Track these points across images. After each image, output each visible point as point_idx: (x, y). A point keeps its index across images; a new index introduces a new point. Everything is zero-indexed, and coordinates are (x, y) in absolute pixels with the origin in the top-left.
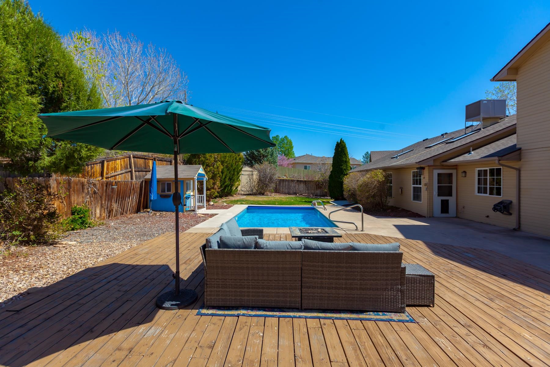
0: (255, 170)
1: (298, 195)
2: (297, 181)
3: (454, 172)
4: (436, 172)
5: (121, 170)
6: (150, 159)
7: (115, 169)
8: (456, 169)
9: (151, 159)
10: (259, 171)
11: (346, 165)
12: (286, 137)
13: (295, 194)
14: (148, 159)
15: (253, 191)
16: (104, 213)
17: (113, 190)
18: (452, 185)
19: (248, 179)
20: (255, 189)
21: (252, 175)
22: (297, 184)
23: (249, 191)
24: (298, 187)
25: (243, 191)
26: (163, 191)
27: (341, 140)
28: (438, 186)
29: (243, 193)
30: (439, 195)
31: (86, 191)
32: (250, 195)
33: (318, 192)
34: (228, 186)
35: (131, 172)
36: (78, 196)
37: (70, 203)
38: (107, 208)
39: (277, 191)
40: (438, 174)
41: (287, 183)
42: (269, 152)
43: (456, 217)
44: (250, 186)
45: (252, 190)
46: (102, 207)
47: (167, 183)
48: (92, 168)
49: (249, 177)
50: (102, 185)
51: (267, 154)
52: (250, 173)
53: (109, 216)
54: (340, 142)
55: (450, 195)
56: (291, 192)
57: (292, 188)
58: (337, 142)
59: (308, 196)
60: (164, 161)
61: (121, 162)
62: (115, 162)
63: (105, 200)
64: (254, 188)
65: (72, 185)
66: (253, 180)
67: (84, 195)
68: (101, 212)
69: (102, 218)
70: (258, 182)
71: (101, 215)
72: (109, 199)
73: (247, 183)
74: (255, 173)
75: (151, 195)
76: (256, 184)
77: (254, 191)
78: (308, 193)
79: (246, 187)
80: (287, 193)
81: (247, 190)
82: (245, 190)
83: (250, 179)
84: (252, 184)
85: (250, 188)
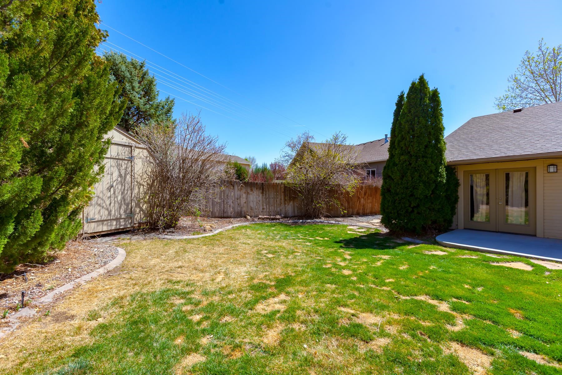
0: (142, 146)
1: (249, 217)
13: (241, 215)
15: (133, 219)
19: (116, 174)
20: (141, 209)
21: (131, 159)
22: (244, 190)
23: (117, 219)
24: (247, 198)
25: (92, 220)
27: (422, 79)
29: (92, 228)
32: (124, 232)
33: (289, 208)
44: (124, 199)
45: (130, 215)
49: (119, 166)
51: (153, 111)
52: (124, 153)
56: (230, 211)
57: (230, 202)
58: (413, 84)
59: (272, 219)
64: (138, 205)
66: (133, 176)
73: (109, 189)
74: (142, 154)
76: (146, 193)
77: (137, 217)
78: (269, 212)
79: (108, 202)
80: (217, 214)
81: (110, 214)
82: (104, 214)
83: (123, 172)
84: (129, 192)
85: (123, 208)
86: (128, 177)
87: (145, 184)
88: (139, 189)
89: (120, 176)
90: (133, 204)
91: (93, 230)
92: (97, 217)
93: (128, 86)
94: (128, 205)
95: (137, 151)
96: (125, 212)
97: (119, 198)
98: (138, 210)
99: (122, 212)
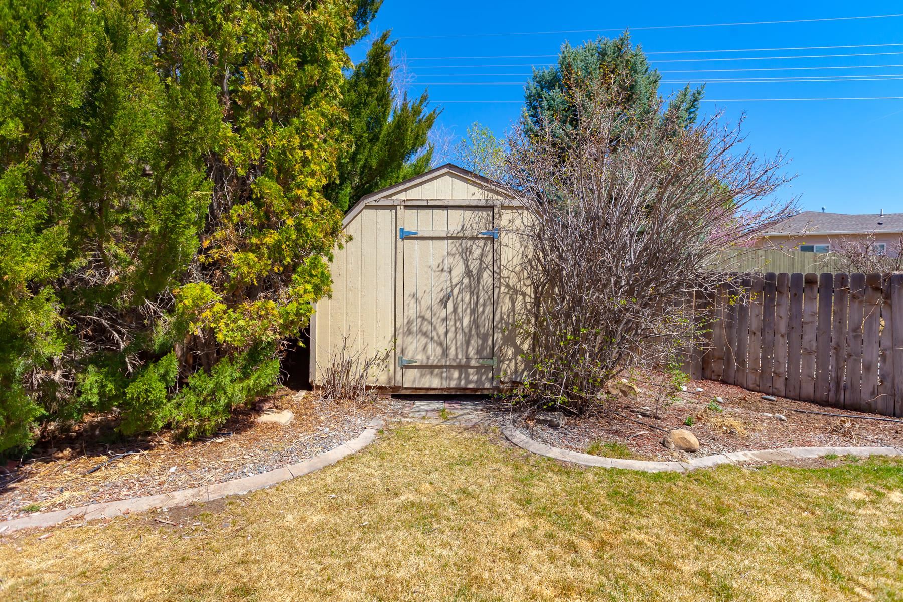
0: (520, 202)
15: (495, 372)
19: (458, 270)
20: (518, 351)
21: (491, 238)
23: (462, 368)
44: (475, 323)
45: (491, 361)
49: (465, 254)
52: (475, 222)
64: (509, 340)
66: (497, 274)
73: (444, 302)
74: (517, 220)
77: (508, 368)
79: (442, 330)
81: (445, 353)
82: (434, 353)
83: (474, 266)
84: (489, 309)
85: (475, 343)
86: (486, 275)
87: (530, 291)
88: (513, 303)
89: (468, 273)
90: (498, 336)
91: (413, 383)
92: (421, 358)
94: (484, 338)
95: (507, 215)
96: (478, 352)
97: (466, 321)
98: (510, 352)
99: (472, 352)
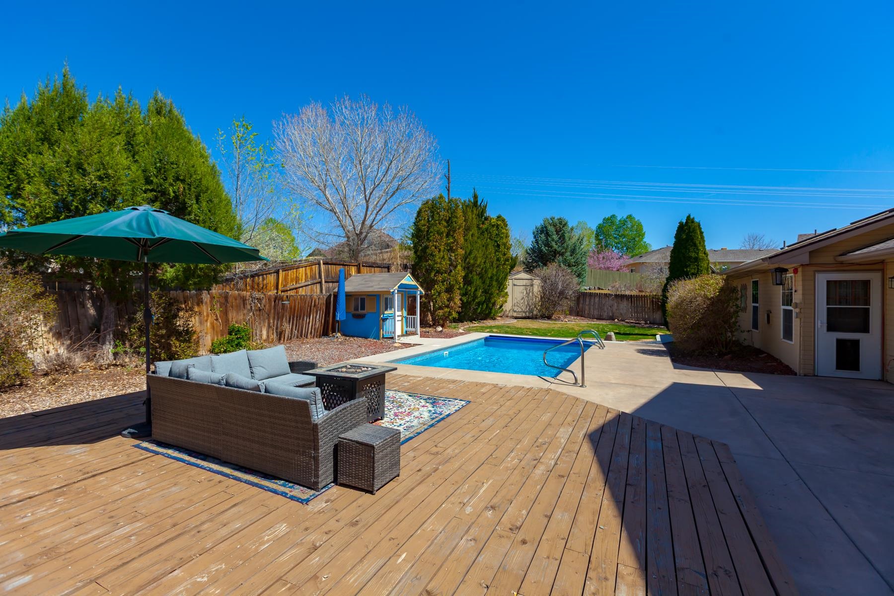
0: (538, 278)
1: (616, 320)
2: (616, 296)
3: (875, 279)
4: (822, 279)
5: (306, 281)
6: (352, 265)
7: (297, 280)
8: (883, 271)
9: (354, 266)
10: (544, 280)
11: (698, 266)
12: (630, 217)
13: (612, 318)
14: (350, 265)
15: (532, 313)
16: (273, 334)
17: (284, 306)
18: (870, 307)
19: (525, 292)
20: (537, 309)
21: (532, 285)
22: (616, 301)
23: (525, 312)
24: (617, 306)
25: (515, 312)
26: (356, 309)
27: (689, 217)
28: (828, 309)
29: (515, 314)
30: (831, 328)
31: (249, 307)
32: (528, 318)
34: (483, 304)
35: (320, 283)
36: (238, 313)
37: (226, 321)
38: (277, 329)
39: (577, 312)
40: (828, 282)
41: (597, 299)
42: (567, 246)
43: (879, 380)
44: (528, 304)
45: (531, 311)
46: (269, 327)
47: (361, 298)
48: (263, 279)
49: (526, 289)
50: (269, 300)
51: (564, 250)
52: (528, 282)
53: (280, 339)
54: (687, 222)
55: (865, 328)
56: (605, 315)
57: (606, 309)
58: (681, 223)
59: (636, 323)
60: (377, 267)
61: (305, 270)
62: (297, 271)
63: (274, 318)
64: (535, 307)
65: (230, 300)
66: (533, 293)
67: (245, 312)
68: (268, 333)
69: (270, 340)
70: (542, 298)
71: (268, 336)
72: (279, 317)
73: (522, 299)
74: (537, 282)
75: (337, 314)
76: (539, 301)
77: (535, 313)
78: (637, 318)
79: (521, 305)
80: (596, 317)
81: (522, 310)
82: (520, 310)
83: (528, 292)
84: (531, 301)
85: (528, 307)
86: (531, 294)
87: (539, 297)
88: (536, 299)
90: (533, 306)
92: (517, 311)
93: (550, 239)
94: (530, 307)
95: (535, 281)
96: (529, 309)
97: (526, 303)
98: (535, 309)
99: (527, 309)
